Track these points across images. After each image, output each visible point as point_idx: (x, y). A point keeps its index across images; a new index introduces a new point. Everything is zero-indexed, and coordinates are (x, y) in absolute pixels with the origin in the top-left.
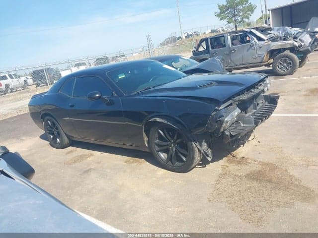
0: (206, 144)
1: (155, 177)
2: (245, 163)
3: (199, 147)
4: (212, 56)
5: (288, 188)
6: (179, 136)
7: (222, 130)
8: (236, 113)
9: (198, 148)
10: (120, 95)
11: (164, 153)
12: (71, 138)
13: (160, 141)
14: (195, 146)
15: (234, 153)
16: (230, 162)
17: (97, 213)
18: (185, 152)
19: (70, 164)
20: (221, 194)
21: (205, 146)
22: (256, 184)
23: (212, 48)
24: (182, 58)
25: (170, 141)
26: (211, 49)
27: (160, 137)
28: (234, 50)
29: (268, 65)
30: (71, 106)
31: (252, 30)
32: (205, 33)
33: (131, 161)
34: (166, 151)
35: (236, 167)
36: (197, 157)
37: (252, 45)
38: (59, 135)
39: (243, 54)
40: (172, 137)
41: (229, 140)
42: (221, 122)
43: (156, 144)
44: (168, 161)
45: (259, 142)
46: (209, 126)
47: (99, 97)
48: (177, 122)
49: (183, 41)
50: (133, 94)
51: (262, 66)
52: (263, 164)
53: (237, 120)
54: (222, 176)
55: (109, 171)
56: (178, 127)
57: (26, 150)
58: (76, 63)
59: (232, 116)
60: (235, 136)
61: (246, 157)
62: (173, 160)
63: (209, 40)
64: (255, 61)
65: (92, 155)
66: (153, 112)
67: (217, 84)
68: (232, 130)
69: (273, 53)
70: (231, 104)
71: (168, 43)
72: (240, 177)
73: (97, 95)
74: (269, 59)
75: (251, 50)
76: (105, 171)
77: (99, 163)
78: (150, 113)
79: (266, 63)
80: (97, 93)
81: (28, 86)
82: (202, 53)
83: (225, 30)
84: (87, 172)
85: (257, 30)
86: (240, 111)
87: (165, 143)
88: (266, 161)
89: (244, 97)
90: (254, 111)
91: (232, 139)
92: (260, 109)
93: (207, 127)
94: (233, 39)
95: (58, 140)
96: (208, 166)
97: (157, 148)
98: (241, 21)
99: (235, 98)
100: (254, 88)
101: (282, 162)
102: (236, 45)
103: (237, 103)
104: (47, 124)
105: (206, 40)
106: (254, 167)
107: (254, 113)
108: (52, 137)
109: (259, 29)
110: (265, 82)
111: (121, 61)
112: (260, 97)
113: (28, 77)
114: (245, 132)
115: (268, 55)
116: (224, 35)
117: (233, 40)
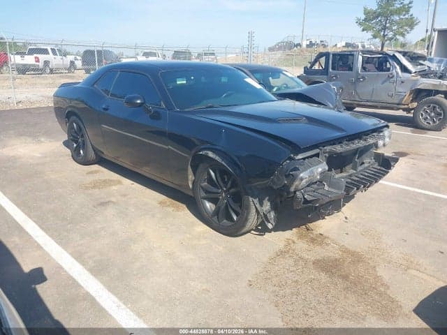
0: (269, 204)
1: (190, 234)
2: (321, 244)
3: (258, 206)
4: (330, 80)
5: (365, 294)
6: (234, 185)
7: (292, 189)
8: (320, 170)
9: (256, 207)
10: (169, 107)
11: (212, 202)
12: (99, 153)
13: (210, 186)
14: (252, 203)
15: (311, 225)
16: (301, 237)
17: (93, 265)
18: (238, 209)
19: (87, 188)
20: (269, 279)
21: (267, 206)
22: (323, 277)
23: (333, 69)
24: (284, 74)
25: (221, 188)
26: (330, 70)
27: (210, 180)
28: (363, 77)
29: (408, 110)
30: (104, 109)
31: (397, 55)
32: (336, 45)
33: (168, 203)
34: (214, 201)
35: (305, 246)
36: (253, 220)
37: (391, 76)
38: (84, 146)
39: (375, 86)
40: (225, 183)
41: (301, 206)
42: (294, 178)
43: (202, 188)
44: (213, 216)
45: (346, 218)
46: (275, 180)
47: (140, 105)
48: (233, 163)
49: (302, 51)
50: (187, 110)
51: (398, 109)
52: (346, 251)
53: (320, 179)
54: (281, 253)
55: (133, 210)
56: (234, 170)
57: (40, 156)
58: (146, 51)
59: (312, 172)
60: (310, 202)
61: (325, 234)
62: (220, 216)
63: (331, 56)
64: (390, 100)
65: (120, 182)
66: (207, 142)
67: (306, 121)
68: (309, 191)
69: (419, 94)
70: (317, 155)
71: (280, 48)
72: (306, 261)
73: (139, 101)
74: (412, 101)
75: (387, 84)
76: (127, 209)
77: (124, 195)
78: (203, 142)
79: (406, 106)
80: (138, 98)
81: (75, 69)
82: (317, 72)
83: (366, 46)
84: (103, 204)
85: (404, 56)
86: (327, 168)
87: (215, 190)
88: (351, 248)
89: (338, 148)
90: (352, 171)
91: (305, 205)
92: (362, 170)
93: (273, 180)
94: (366, 61)
95: (82, 152)
96: (267, 235)
97: (203, 194)
98: (392, 38)
99: (325, 148)
100: (360, 138)
101: (374, 255)
102: (369, 71)
103: (327, 155)
104: (71, 128)
105: (327, 55)
106: (330, 252)
107: (351, 175)
108: (75, 145)
109: (408, 54)
110: (382, 134)
111: (207, 60)
112: (368, 153)
113: (78, 57)
114: (327, 200)
115: (412, 95)
116: (355, 53)
117: (367, 63)
